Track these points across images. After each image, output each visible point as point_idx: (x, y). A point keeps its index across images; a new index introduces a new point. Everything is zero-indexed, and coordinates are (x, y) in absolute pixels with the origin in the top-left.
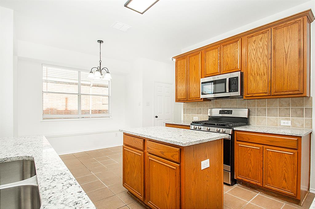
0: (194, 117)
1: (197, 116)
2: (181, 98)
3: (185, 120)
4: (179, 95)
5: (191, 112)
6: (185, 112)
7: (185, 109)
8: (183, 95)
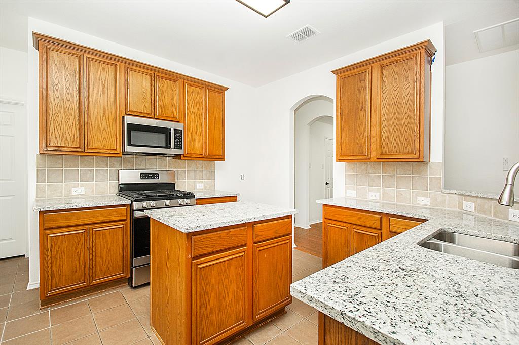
0: (73, 189)
1: (81, 186)
2: (63, 146)
3: (45, 197)
4: (56, 138)
5: (65, 177)
6: (44, 177)
7: (44, 171)
8: (71, 139)
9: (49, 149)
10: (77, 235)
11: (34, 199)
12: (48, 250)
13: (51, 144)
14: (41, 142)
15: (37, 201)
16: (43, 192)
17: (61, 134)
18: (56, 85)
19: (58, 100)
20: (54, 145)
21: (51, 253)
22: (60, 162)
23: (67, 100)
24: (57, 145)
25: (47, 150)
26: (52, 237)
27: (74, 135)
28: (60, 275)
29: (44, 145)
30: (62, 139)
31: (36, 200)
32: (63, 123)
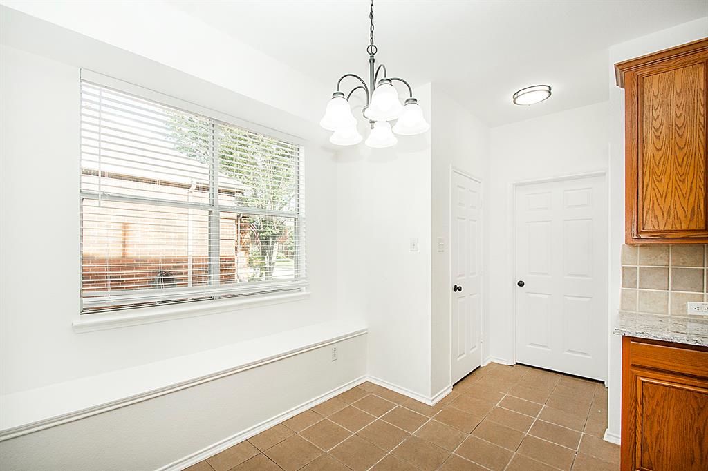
0: (689, 303)
2: (670, 228)
3: (635, 311)
4: (656, 217)
5: (673, 282)
6: (634, 280)
7: (635, 270)
8: (686, 216)
9: (642, 236)
10: (696, 395)
11: (618, 312)
12: (637, 401)
13: (647, 228)
14: (629, 226)
15: (622, 315)
16: (633, 302)
17: (666, 210)
18: (657, 130)
19: (660, 153)
20: (653, 229)
21: (643, 408)
22: (663, 255)
23: (680, 148)
24: (657, 228)
25: (640, 238)
26: (643, 382)
27: (693, 208)
28: (659, 451)
29: (634, 230)
30: (668, 217)
31: (620, 312)
32: (670, 190)
